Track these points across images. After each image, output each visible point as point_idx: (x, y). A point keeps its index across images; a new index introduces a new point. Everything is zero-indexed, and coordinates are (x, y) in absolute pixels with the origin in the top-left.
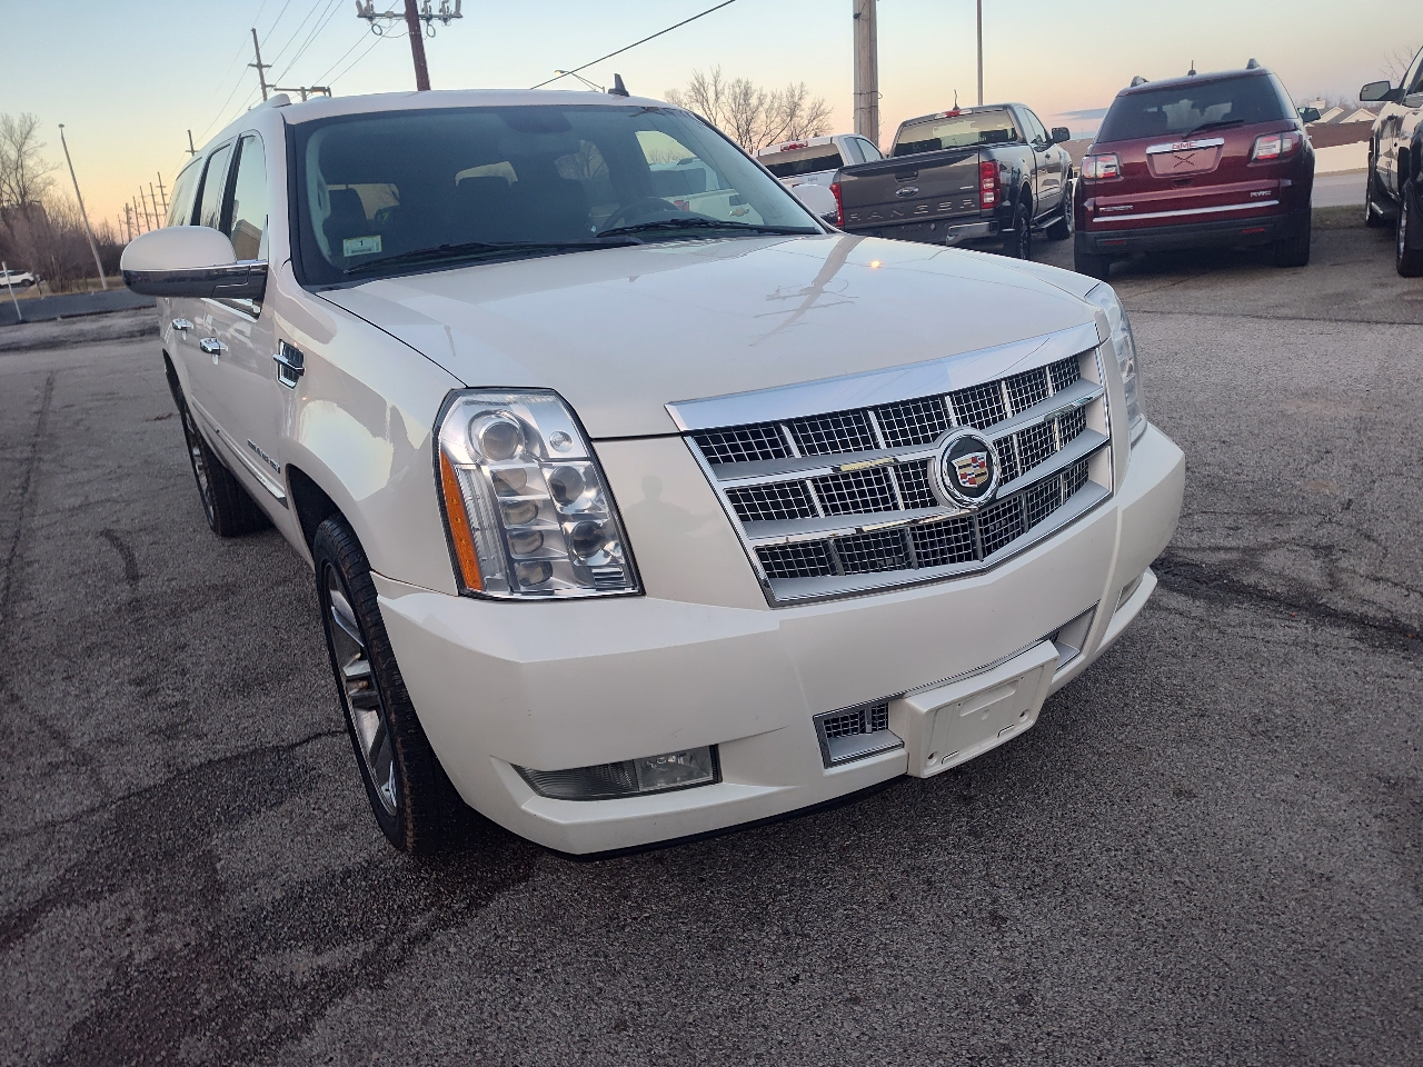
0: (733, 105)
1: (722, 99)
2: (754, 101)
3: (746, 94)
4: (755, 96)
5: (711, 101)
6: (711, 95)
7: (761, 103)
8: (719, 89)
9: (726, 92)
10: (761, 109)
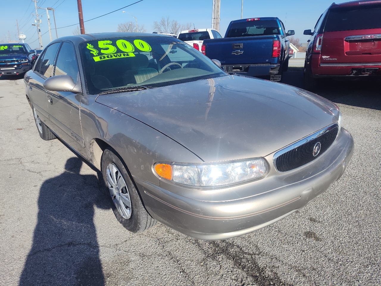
0: (172, 27)
1: (169, 25)
2: (177, 27)
3: (176, 24)
4: (178, 25)
5: (166, 25)
6: (166, 24)
7: (179, 27)
8: (169, 22)
9: (170, 23)
10: (179, 29)
